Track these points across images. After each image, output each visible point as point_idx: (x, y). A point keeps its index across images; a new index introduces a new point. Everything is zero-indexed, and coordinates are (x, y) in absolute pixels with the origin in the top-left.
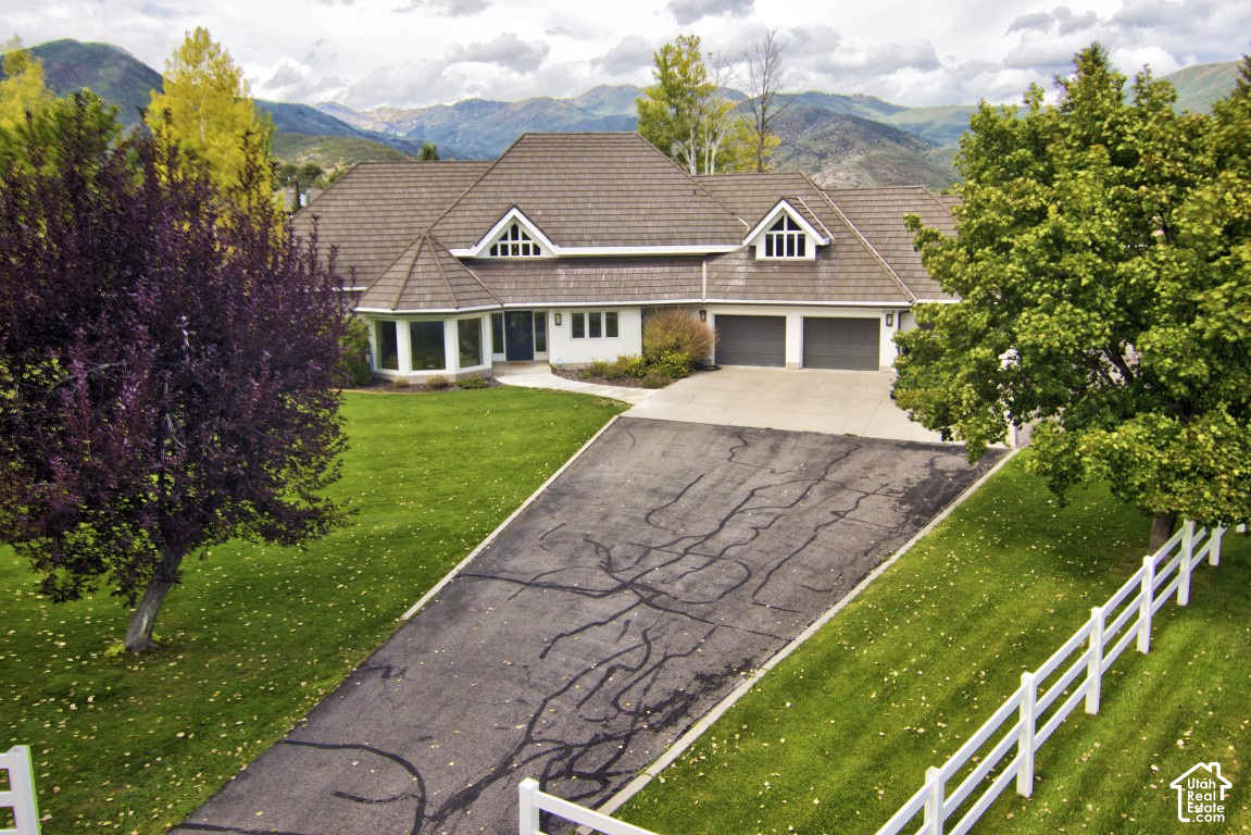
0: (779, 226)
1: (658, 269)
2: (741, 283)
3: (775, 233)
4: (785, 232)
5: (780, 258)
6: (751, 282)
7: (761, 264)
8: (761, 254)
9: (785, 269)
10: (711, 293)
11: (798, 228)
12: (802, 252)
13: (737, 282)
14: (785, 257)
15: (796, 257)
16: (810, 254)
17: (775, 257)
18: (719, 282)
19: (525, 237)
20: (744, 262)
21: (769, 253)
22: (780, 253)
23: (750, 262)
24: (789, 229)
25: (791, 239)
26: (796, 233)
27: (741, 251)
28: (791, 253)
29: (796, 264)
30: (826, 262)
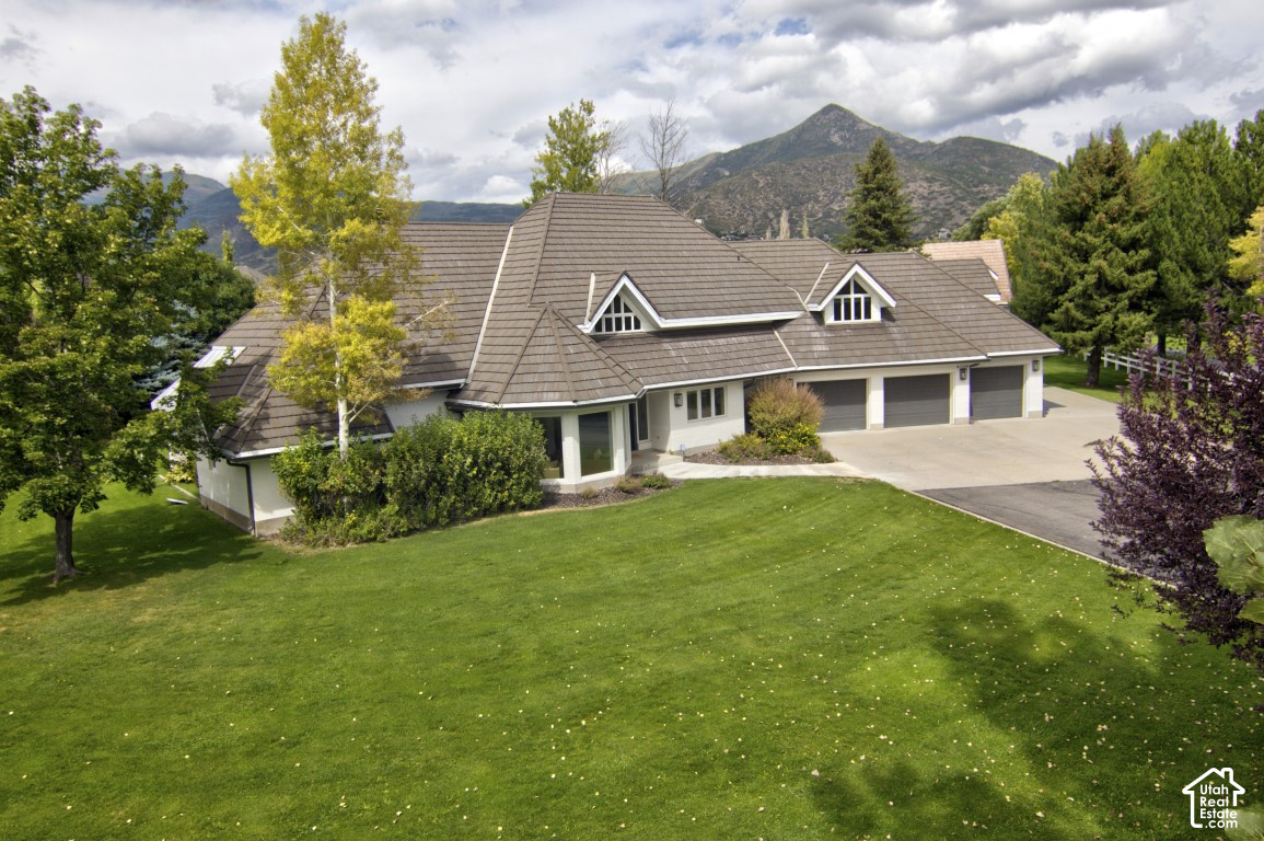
0: (845, 290)
1: (745, 339)
2: (824, 348)
3: (843, 297)
4: (853, 296)
5: (848, 322)
6: (834, 347)
7: (831, 328)
8: (830, 320)
9: (856, 332)
10: (799, 361)
11: (863, 292)
12: (868, 315)
13: (820, 348)
14: (853, 321)
15: (863, 320)
16: (876, 316)
17: (843, 321)
18: (802, 349)
19: (627, 310)
20: (814, 328)
21: (837, 317)
22: (848, 317)
23: (821, 328)
24: (855, 292)
25: (858, 302)
26: (862, 296)
27: (804, 317)
28: (858, 316)
29: (865, 326)
30: (891, 324)
